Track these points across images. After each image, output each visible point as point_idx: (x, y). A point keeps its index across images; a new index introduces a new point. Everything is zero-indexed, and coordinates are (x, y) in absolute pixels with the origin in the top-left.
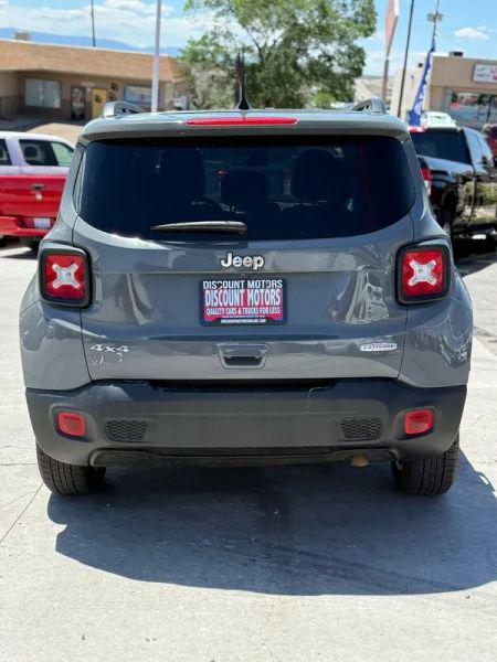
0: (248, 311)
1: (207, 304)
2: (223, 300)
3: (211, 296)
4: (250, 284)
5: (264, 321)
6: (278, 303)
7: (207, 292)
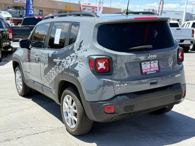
0: (152, 70)
1: (143, 69)
2: (146, 67)
3: (143, 66)
4: (152, 62)
5: (156, 72)
6: (157, 67)
7: (142, 66)
